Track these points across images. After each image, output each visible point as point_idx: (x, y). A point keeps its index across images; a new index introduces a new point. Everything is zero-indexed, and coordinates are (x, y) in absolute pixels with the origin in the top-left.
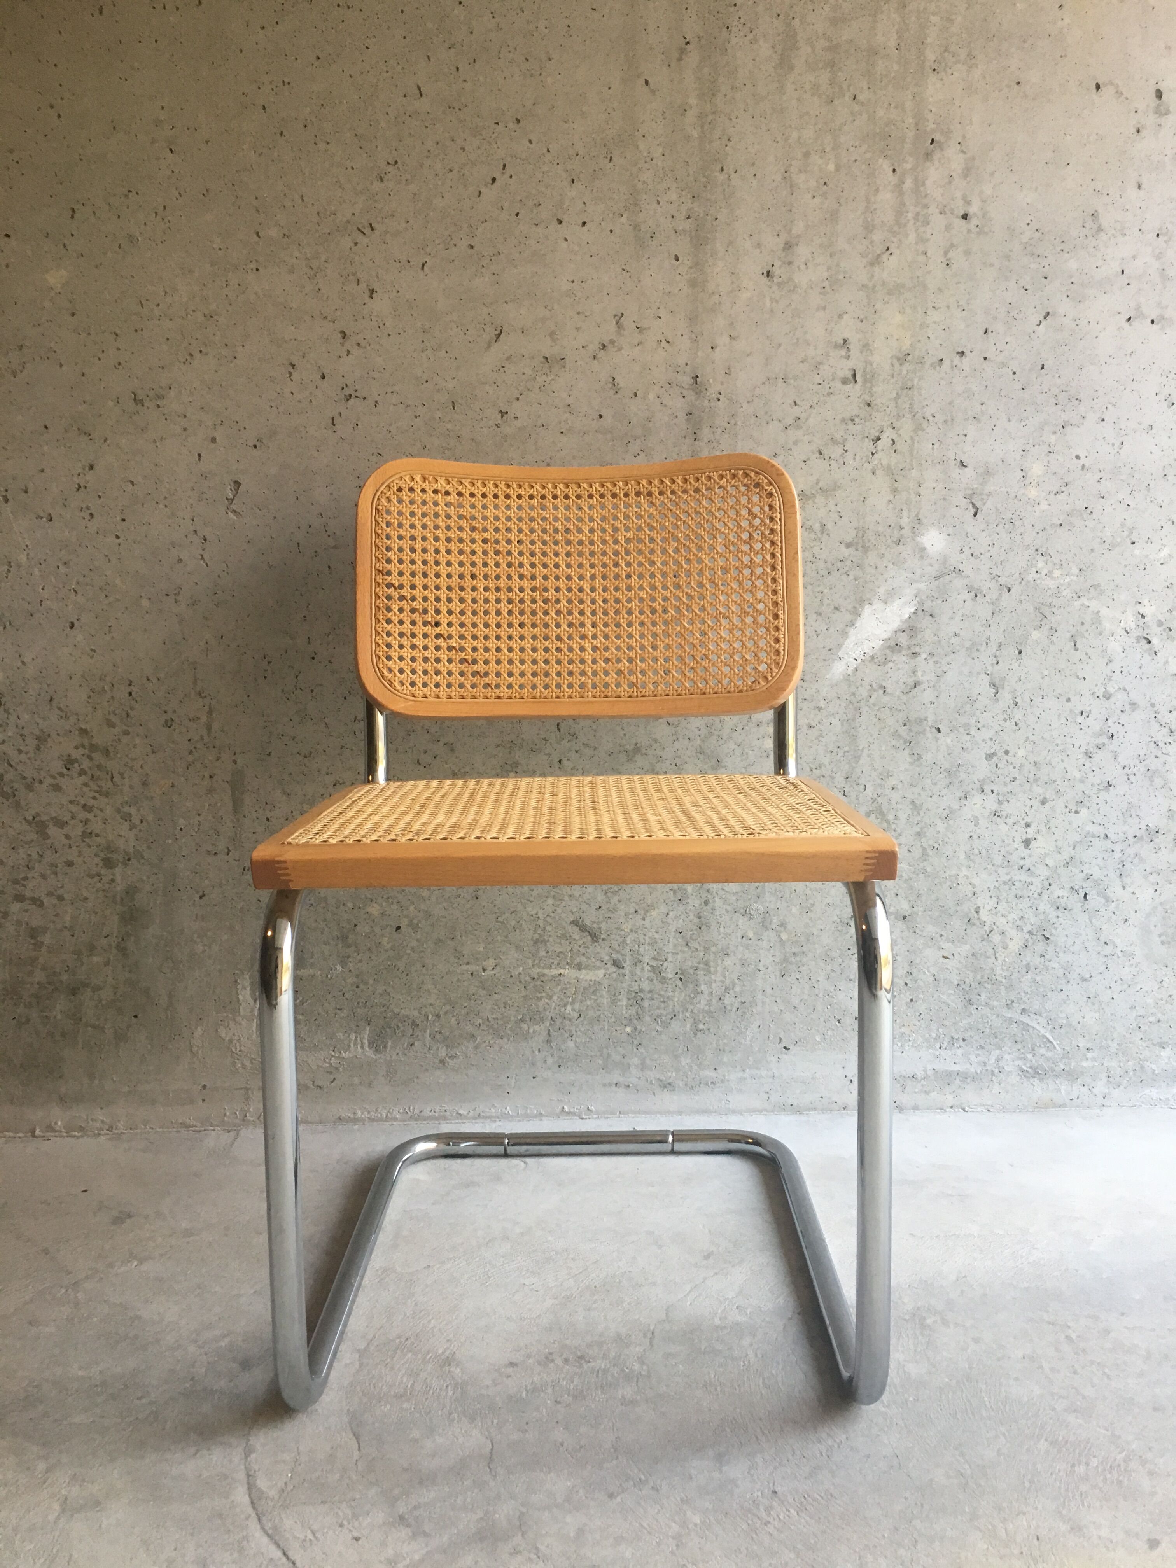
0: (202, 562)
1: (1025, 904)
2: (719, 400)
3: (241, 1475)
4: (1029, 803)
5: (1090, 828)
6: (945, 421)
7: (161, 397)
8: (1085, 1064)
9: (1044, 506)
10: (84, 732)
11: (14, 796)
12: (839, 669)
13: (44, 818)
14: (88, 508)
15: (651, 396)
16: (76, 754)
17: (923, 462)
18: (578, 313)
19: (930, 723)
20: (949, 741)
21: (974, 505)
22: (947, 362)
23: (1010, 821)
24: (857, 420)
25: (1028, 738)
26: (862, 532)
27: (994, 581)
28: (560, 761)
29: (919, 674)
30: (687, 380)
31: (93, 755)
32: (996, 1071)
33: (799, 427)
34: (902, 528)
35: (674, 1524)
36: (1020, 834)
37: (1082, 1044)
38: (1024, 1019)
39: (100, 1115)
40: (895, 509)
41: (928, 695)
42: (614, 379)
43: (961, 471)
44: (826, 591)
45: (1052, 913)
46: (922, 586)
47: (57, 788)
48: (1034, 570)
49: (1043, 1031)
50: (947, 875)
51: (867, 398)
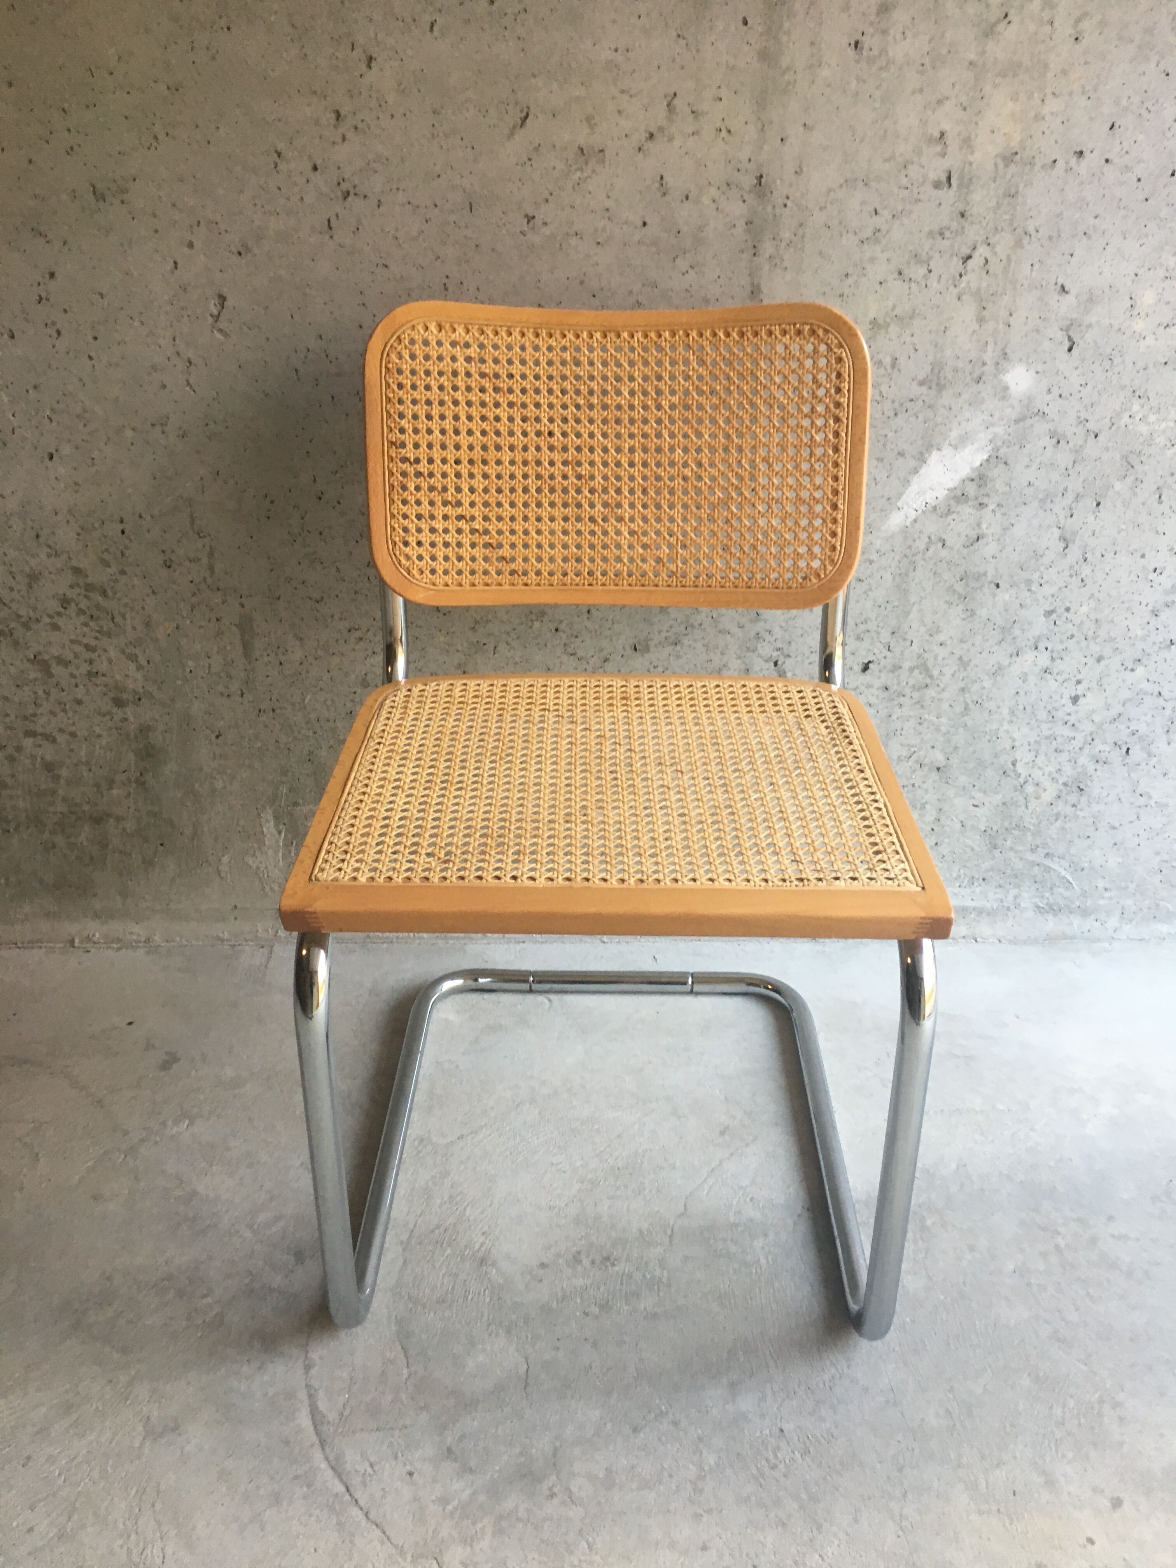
0: (188, 388)
1: (1064, 757)
2: (785, 206)
3: (302, 1395)
4: (1085, 660)
5: (1145, 686)
6: (1050, 238)
7: (125, 191)
8: (1101, 902)
9: (1150, 341)
10: (77, 571)
11: (12, 635)
12: (896, 520)
13: (46, 657)
14: (54, 324)
15: (706, 200)
16: (70, 594)
17: (1018, 286)
18: (623, 92)
19: (989, 578)
20: (1007, 597)
21: (1070, 339)
22: (1061, 164)
23: (1060, 679)
24: (947, 234)
25: (1093, 595)
26: (937, 367)
27: (1081, 426)
28: (589, 612)
29: (984, 526)
30: (748, 181)
31: (90, 594)
32: (1012, 907)
33: (877, 241)
34: (984, 364)
35: (691, 1466)
36: (1070, 690)
37: (1101, 884)
38: (1048, 862)
39: (136, 929)
40: (978, 341)
41: (989, 548)
42: (662, 178)
43: (1060, 298)
44: (890, 435)
45: (1091, 767)
46: (999, 430)
47: (55, 627)
48: (1127, 414)
49: (1063, 873)
50: (987, 729)
51: (961, 207)
